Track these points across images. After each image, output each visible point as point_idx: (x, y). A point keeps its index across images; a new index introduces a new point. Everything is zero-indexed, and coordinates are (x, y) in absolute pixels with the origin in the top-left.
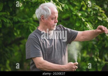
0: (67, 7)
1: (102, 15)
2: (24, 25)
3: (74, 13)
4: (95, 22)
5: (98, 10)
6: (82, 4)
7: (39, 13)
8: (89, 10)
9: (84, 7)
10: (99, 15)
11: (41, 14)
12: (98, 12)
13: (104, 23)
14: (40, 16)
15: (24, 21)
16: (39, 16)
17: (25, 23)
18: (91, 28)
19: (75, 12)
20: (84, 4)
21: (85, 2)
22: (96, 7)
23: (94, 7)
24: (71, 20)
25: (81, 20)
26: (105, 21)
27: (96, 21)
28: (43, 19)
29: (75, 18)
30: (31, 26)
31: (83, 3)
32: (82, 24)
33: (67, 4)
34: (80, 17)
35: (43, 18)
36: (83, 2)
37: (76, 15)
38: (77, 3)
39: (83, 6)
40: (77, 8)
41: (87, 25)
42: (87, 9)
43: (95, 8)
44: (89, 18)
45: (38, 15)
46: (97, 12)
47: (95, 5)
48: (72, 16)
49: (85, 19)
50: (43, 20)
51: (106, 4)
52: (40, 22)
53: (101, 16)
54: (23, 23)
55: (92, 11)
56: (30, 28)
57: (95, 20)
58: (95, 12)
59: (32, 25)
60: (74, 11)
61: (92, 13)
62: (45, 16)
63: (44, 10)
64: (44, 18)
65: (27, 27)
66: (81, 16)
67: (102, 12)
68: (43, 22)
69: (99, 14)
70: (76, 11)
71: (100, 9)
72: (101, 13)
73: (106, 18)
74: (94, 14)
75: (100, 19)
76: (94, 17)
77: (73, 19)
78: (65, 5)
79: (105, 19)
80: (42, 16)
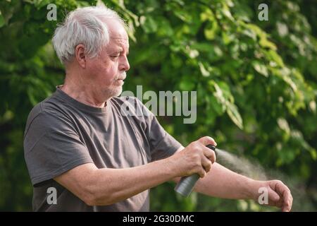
0: (154, 27)
1: (269, 58)
2: (12, 82)
3: (176, 49)
4: (245, 79)
5: (255, 38)
6: (204, 17)
7: (69, 37)
8: (227, 38)
9: (210, 28)
10: (258, 55)
11: (74, 42)
12: (257, 46)
13: (274, 82)
14: (71, 47)
15: (11, 67)
16: (67, 49)
17: (15, 77)
18: (229, 100)
19: (177, 46)
20: (211, 18)
21: (214, 11)
22: (249, 31)
23: (243, 28)
24: (165, 70)
25: (196, 73)
26: (276, 76)
27: (250, 77)
28: (82, 56)
29: (177, 63)
30: (33, 85)
31: (208, 15)
32: (199, 86)
33: (155, 19)
34: (195, 62)
35: (81, 54)
36: (209, 11)
37: (183, 56)
38: (186, 15)
39: (206, 24)
40: (187, 30)
41: (215, 90)
42: (219, 34)
43: (246, 33)
44: (226, 67)
45: (63, 44)
46: (251, 46)
47: (246, 22)
48: (168, 57)
49: (211, 69)
50: (82, 60)
51: (283, 21)
52: (67, 72)
53: (264, 61)
54: (10, 73)
55: (237, 41)
56: (31, 91)
57: (246, 73)
58: (244, 47)
59: (37, 81)
60: (176, 42)
61: (236, 48)
62: (88, 46)
63: (86, 28)
64: (85, 52)
65: (21, 88)
66: (197, 58)
67: (267, 49)
68: (83, 66)
69: (259, 52)
70: (181, 42)
71: (264, 36)
72: (265, 52)
73: (280, 68)
74: (240, 51)
75: (261, 69)
76: (241, 62)
77: (172, 67)
78: (147, 21)
79: (278, 72)
80: (81, 45)
